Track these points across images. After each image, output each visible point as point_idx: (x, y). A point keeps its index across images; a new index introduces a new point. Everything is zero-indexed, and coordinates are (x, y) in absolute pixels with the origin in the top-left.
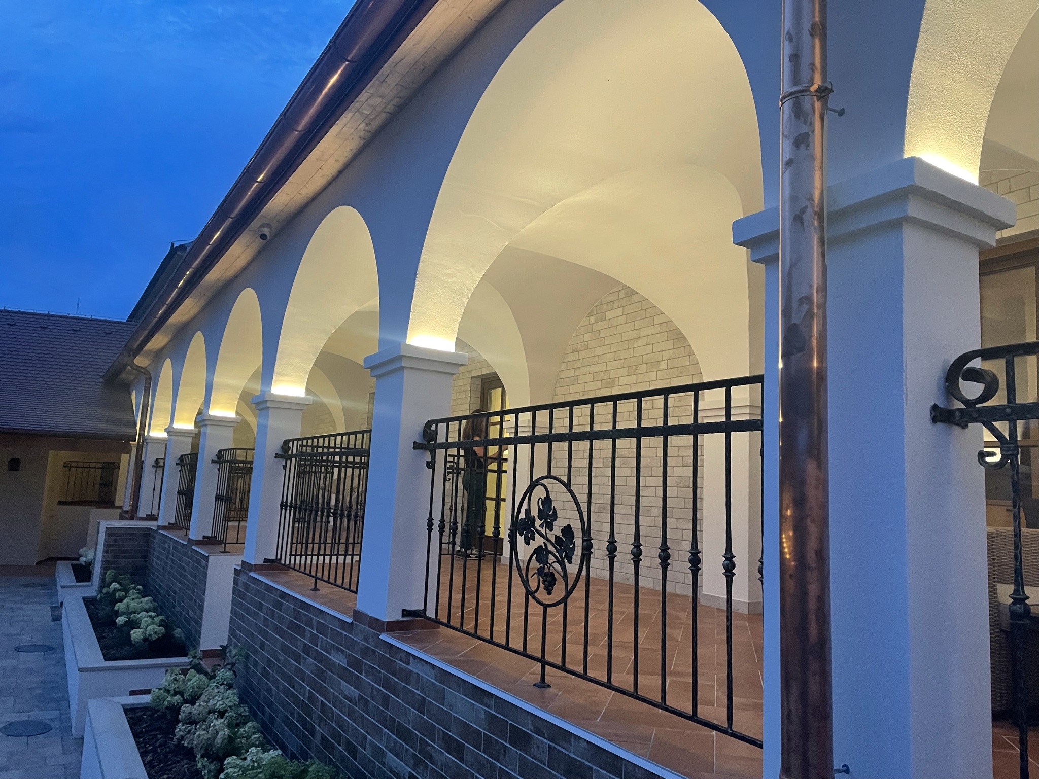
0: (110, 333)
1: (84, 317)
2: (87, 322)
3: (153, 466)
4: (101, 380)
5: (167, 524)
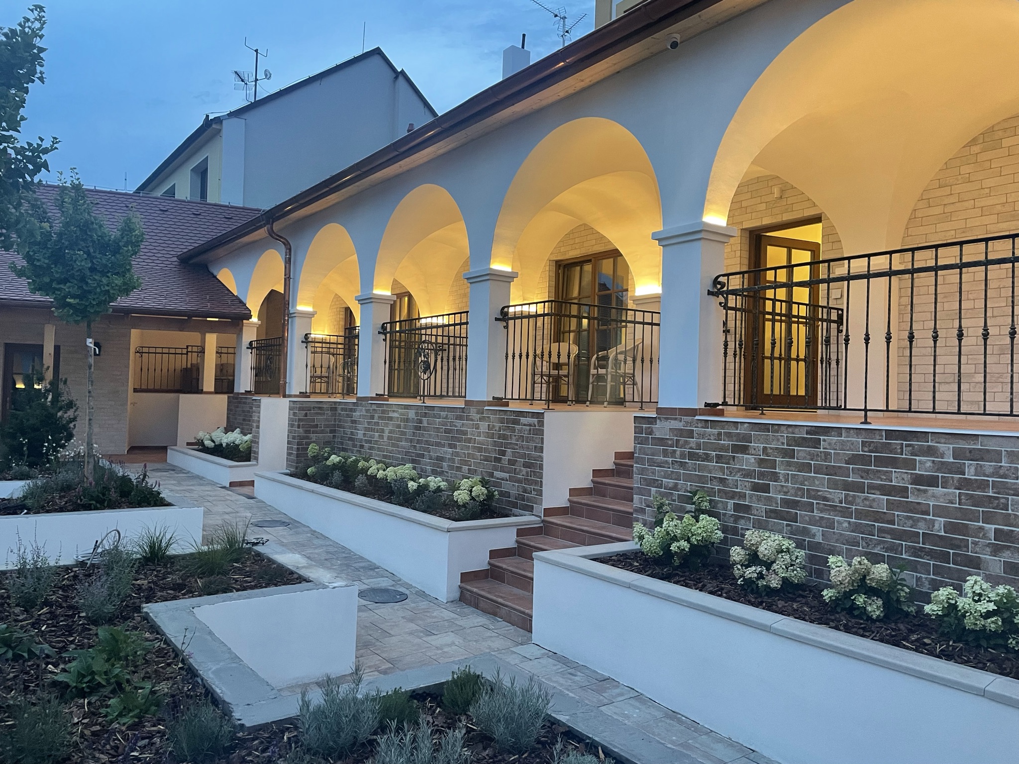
3: (302, 342)
4: (175, 259)
5: (375, 396)
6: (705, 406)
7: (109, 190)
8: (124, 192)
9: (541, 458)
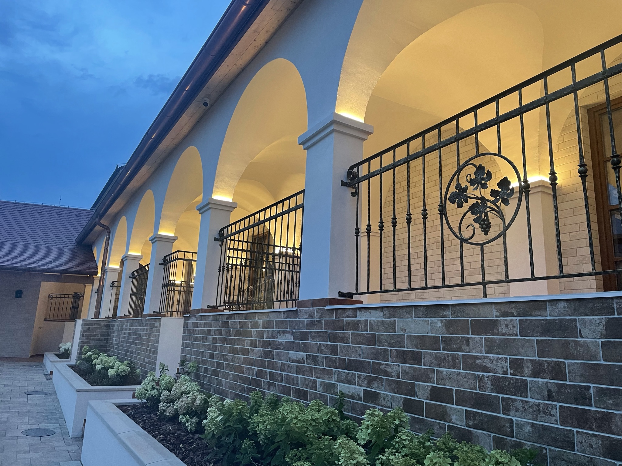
0: (79, 216)
1: (64, 207)
2: (66, 209)
3: (110, 286)
4: (74, 242)
5: (123, 316)
6: (208, 308)
7: (50, 205)
8: (58, 206)
9: (157, 347)
